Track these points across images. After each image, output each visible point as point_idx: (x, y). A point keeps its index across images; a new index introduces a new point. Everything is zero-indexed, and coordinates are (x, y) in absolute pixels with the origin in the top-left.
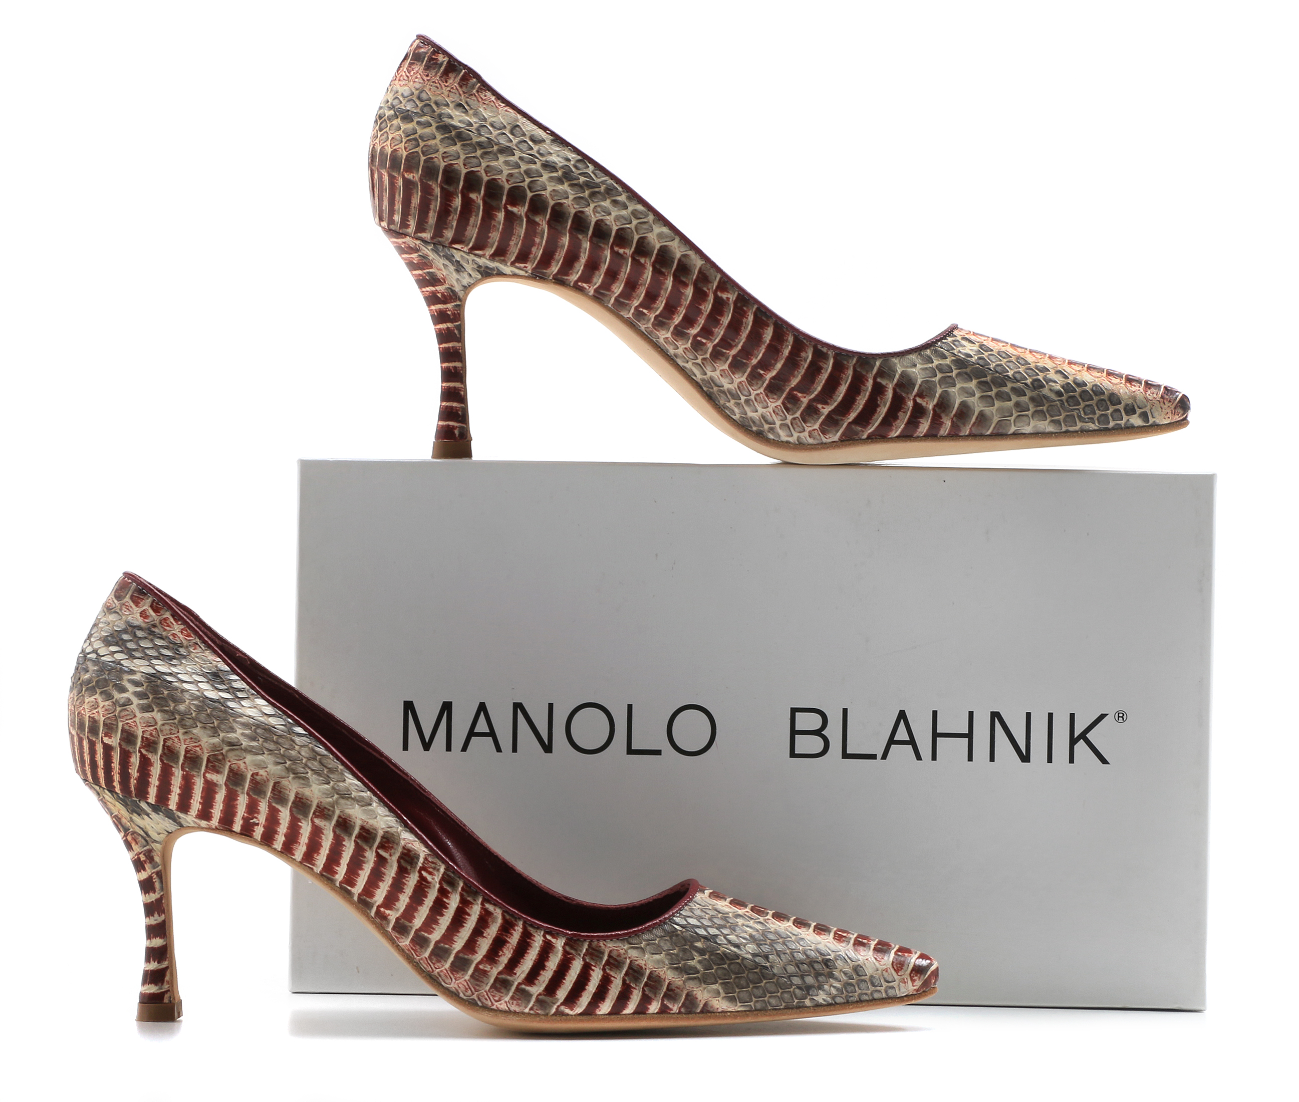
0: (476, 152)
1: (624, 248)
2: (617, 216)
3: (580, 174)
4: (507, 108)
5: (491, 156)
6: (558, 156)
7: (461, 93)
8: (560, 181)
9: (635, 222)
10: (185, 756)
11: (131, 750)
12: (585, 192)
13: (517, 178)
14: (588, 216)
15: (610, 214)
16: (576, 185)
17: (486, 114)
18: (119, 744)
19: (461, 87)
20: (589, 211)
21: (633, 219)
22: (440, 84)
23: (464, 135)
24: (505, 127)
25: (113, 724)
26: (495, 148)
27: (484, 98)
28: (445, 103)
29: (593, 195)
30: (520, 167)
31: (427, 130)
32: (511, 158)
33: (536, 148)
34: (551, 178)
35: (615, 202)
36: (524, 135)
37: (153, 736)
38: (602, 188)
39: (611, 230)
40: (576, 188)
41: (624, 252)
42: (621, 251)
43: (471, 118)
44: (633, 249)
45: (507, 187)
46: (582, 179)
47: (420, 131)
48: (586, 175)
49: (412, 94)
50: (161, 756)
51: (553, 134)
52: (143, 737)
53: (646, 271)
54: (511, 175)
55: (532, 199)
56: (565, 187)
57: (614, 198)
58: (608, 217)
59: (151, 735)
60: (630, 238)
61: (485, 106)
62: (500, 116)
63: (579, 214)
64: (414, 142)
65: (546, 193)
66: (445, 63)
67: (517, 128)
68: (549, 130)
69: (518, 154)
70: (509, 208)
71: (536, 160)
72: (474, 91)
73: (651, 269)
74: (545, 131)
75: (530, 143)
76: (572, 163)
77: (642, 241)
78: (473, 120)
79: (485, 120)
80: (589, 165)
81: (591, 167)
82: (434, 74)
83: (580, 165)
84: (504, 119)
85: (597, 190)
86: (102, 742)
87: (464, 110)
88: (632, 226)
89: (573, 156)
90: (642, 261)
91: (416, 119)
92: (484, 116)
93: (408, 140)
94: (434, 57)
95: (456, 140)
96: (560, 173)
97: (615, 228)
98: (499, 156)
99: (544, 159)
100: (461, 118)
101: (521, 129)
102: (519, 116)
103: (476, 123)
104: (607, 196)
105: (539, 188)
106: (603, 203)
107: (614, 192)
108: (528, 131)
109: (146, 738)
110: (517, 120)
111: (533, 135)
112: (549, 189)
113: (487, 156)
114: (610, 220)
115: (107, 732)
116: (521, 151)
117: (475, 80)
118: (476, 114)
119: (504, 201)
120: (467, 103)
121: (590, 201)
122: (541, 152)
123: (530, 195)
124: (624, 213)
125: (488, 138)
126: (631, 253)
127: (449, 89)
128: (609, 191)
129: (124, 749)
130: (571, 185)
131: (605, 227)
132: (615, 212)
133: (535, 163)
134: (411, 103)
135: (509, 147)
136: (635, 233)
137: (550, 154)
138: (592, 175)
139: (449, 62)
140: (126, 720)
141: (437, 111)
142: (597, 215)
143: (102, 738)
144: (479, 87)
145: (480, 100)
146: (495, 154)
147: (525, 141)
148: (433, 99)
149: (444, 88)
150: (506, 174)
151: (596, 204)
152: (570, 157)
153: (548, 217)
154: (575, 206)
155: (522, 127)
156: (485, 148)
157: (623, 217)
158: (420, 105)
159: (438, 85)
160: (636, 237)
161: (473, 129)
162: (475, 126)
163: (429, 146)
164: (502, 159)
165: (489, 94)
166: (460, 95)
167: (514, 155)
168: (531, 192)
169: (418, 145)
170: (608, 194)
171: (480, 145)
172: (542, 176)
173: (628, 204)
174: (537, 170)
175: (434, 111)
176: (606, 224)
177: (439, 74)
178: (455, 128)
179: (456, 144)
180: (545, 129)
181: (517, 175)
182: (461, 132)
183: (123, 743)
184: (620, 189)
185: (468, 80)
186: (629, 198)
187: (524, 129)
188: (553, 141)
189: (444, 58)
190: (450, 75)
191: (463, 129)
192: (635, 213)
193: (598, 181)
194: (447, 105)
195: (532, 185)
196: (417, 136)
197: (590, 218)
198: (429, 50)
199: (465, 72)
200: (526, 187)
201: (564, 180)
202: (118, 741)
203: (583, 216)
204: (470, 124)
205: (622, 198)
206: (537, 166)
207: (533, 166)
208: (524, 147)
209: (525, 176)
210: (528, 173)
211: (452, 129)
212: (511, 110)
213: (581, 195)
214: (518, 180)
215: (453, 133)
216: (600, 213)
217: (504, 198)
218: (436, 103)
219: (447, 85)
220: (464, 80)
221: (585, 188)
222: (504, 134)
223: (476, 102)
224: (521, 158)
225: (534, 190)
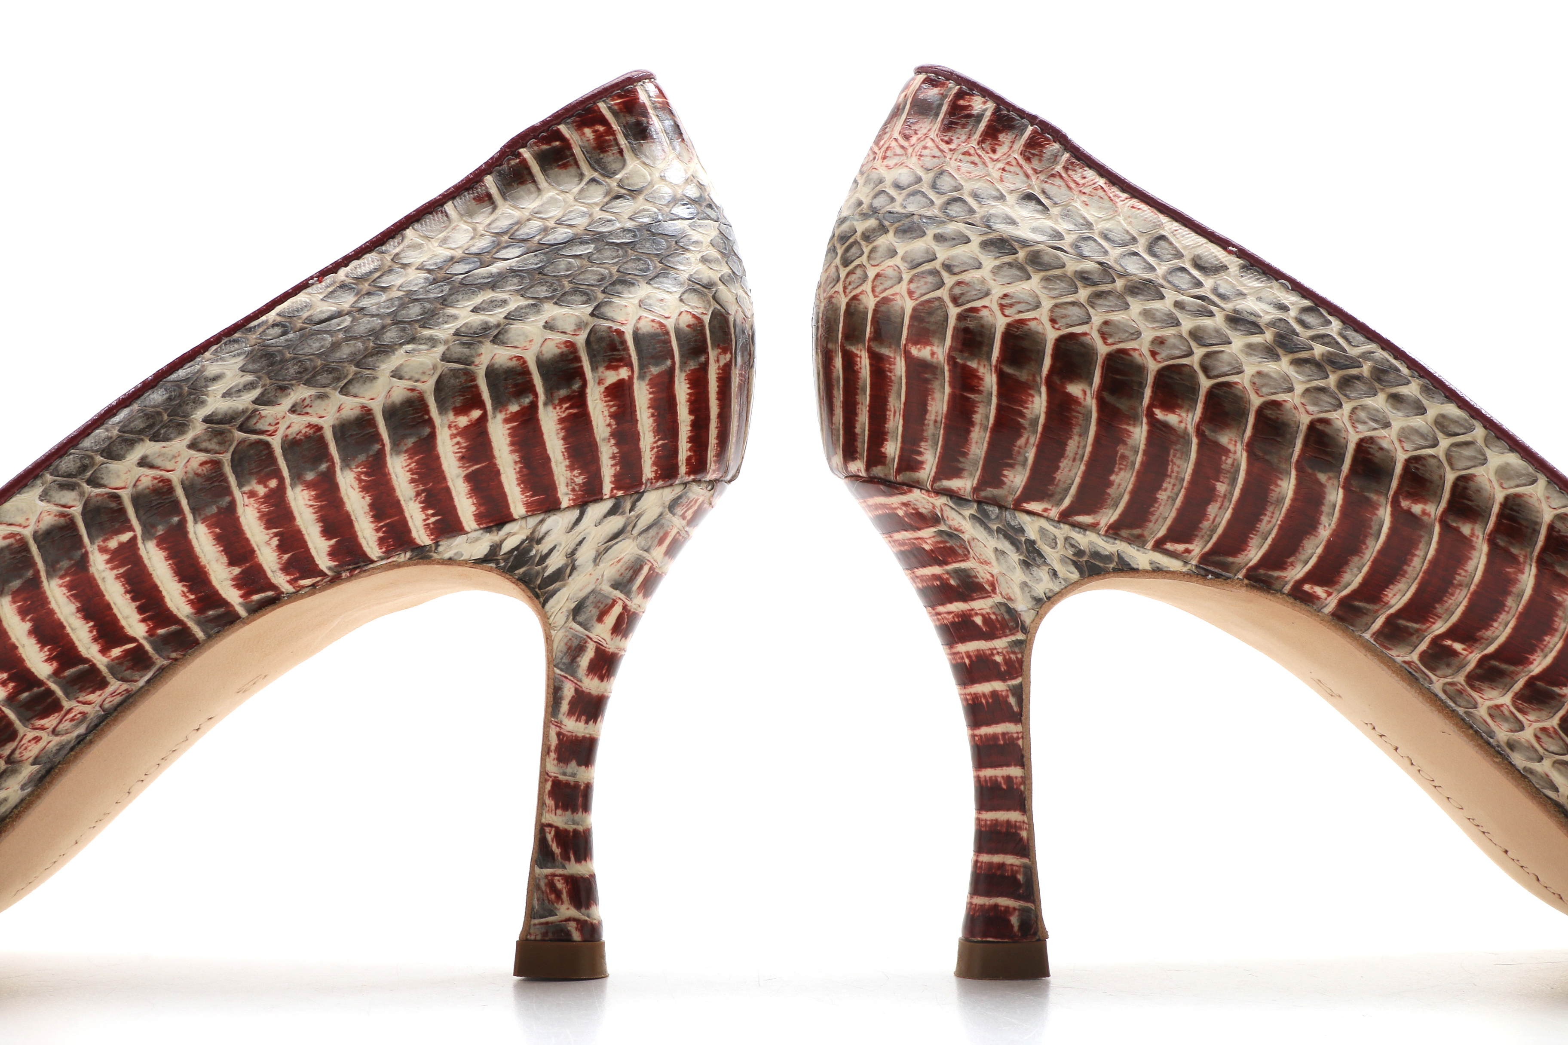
0: (1076, 292)
1: (1425, 503)
2: (1403, 429)
3: (1313, 338)
4: (1135, 202)
5: (1112, 301)
6: (1259, 299)
7: (1030, 172)
8: (1270, 353)
9: (1445, 443)
12: (1327, 377)
13: (1174, 347)
14: (1340, 431)
15: (1387, 425)
16: (1306, 361)
17: (1091, 214)
19: (1028, 160)
20: (1340, 418)
21: (1440, 436)
22: (979, 156)
23: (1046, 259)
24: (1134, 240)
26: (1120, 284)
27: (1081, 182)
28: (995, 193)
29: (1346, 383)
30: (1178, 324)
31: (961, 252)
32: (1156, 305)
33: (1208, 283)
34: (1250, 346)
35: (1396, 399)
36: (1179, 255)
38: (1366, 369)
39: (1393, 461)
40: (1308, 369)
41: (1424, 512)
42: (1417, 509)
43: (1056, 222)
44: (1443, 504)
45: (1153, 367)
46: (1319, 350)
47: (943, 253)
48: (1326, 340)
49: (919, 180)
51: (1242, 253)
53: (1475, 554)
54: (1160, 341)
55: (1211, 394)
56: (1283, 366)
57: (1394, 390)
58: (1383, 432)
60: (1436, 477)
61: (1084, 198)
62: (1121, 219)
63: (1320, 427)
64: (930, 279)
65: (1244, 381)
66: (988, 114)
67: (1162, 243)
68: (1234, 246)
69: (1171, 296)
70: (1160, 414)
71: (1213, 308)
72: (1059, 168)
73: (1485, 548)
74: (1225, 249)
75: (1196, 273)
76: (1293, 313)
77: (1463, 486)
78: (1063, 226)
79: (1089, 225)
80: (1330, 318)
81: (1336, 324)
82: (964, 137)
83: (1309, 319)
84: (1130, 223)
85: (1354, 372)
87: (1040, 207)
88: (1440, 451)
89: (1292, 300)
90: (1466, 530)
91: (931, 231)
92: (1084, 218)
93: (914, 276)
94: (961, 102)
95: (1029, 269)
96: (1268, 336)
97: (1401, 457)
98: (1129, 299)
99: (1229, 306)
100: (1035, 224)
101: (1171, 243)
102: (1164, 219)
103: (1069, 231)
104: (1377, 385)
105: (1226, 369)
106: (1369, 402)
107: (1392, 376)
108: (1186, 247)
110: (1160, 226)
111: (1199, 257)
112: (1249, 370)
113: (1100, 302)
114: (1388, 438)
116: (1178, 289)
117: (1056, 146)
118: (1067, 214)
119: (1146, 401)
120: (1044, 192)
121: (1341, 396)
122: (1221, 291)
123: (1205, 384)
124: (1417, 422)
125: (1101, 264)
126: (1439, 512)
127: (1001, 165)
128: (1381, 374)
130: (1298, 363)
131: (1379, 454)
132: (1399, 420)
133: (1211, 314)
134: (919, 197)
135: (1150, 281)
136: (1448, 468)
137: (1241, 294)
138: (1340, 340)
139: (997, 111)
141: (980, 212)
142: (1360, 427)
144: (1068, 160)
145: (1073, 185)
146: (1121, 296)
147: (1183, 269)
148: (968, 187)
149: (990, 164)
150: (1150, 338)
151: (1354, 404)
152: (1287, 303)
153: (1248, 432)
154: (1310, 408)
155: (1172, 239)
156: (1095, 284)
157: (1416, 431)
158: (939, 201)
159: (976, 159)
160: (1450, 477)
161: (1065, 244)
162: (1069, 239)
163: (967, 284)
164: (1136, 306)
165: (1090, 174)
166: (1027, 176)
167: (1162, 297)
168: (1208, 377)
169: (942, 284)
170: (1379, 380)
171: (1084, 277)
172: (1230, 343)
173: (1425, 402)
174: (1217, 331)
175: (972, 211)
176: (1381, 449)
177: (977, 136)
178: (1024, 243)
179: (1029, 278)
180: (1223, 243)
181: (1172, 340)
182: (1038, 252)
184: (1405, 370)
185: (1043, 146)
186: (1425, 389)
187: (1177, 245)
188: (1243, 267)
189: (984, 103)
190: (1002, 137)
191: (1041, 247)
192: (1442, 423)
193: (1353, 352)
194: (1001, 198)
195: (1208, 362)
196: (937, 265)
197: (1343, 435)
198: (951, 89)
199: (1035, 132)
200: (1197, 367)
201: (1280, 351)
203: (1328, 430)
204: (1059, 236)
205: (1413, 389)
206: (1218, 321)
207: (1207, 322)
208: (1182, 281)
209: (1193, 344)
210: (1196, 335)
211: (1016, 245)
212: (1143, 206)
213: (1321, 383)
214: (1177, 353)
215: (1021, 255)
216: (1365, 423)
217: (1148, 393)
218: (975, 196)
219: (995, 157)
220: (1033, 147)
221: (1328, 368)
222: (1135, 254)
223: (1064, 190)
224: (1178, 305)
225: (1215, 373)
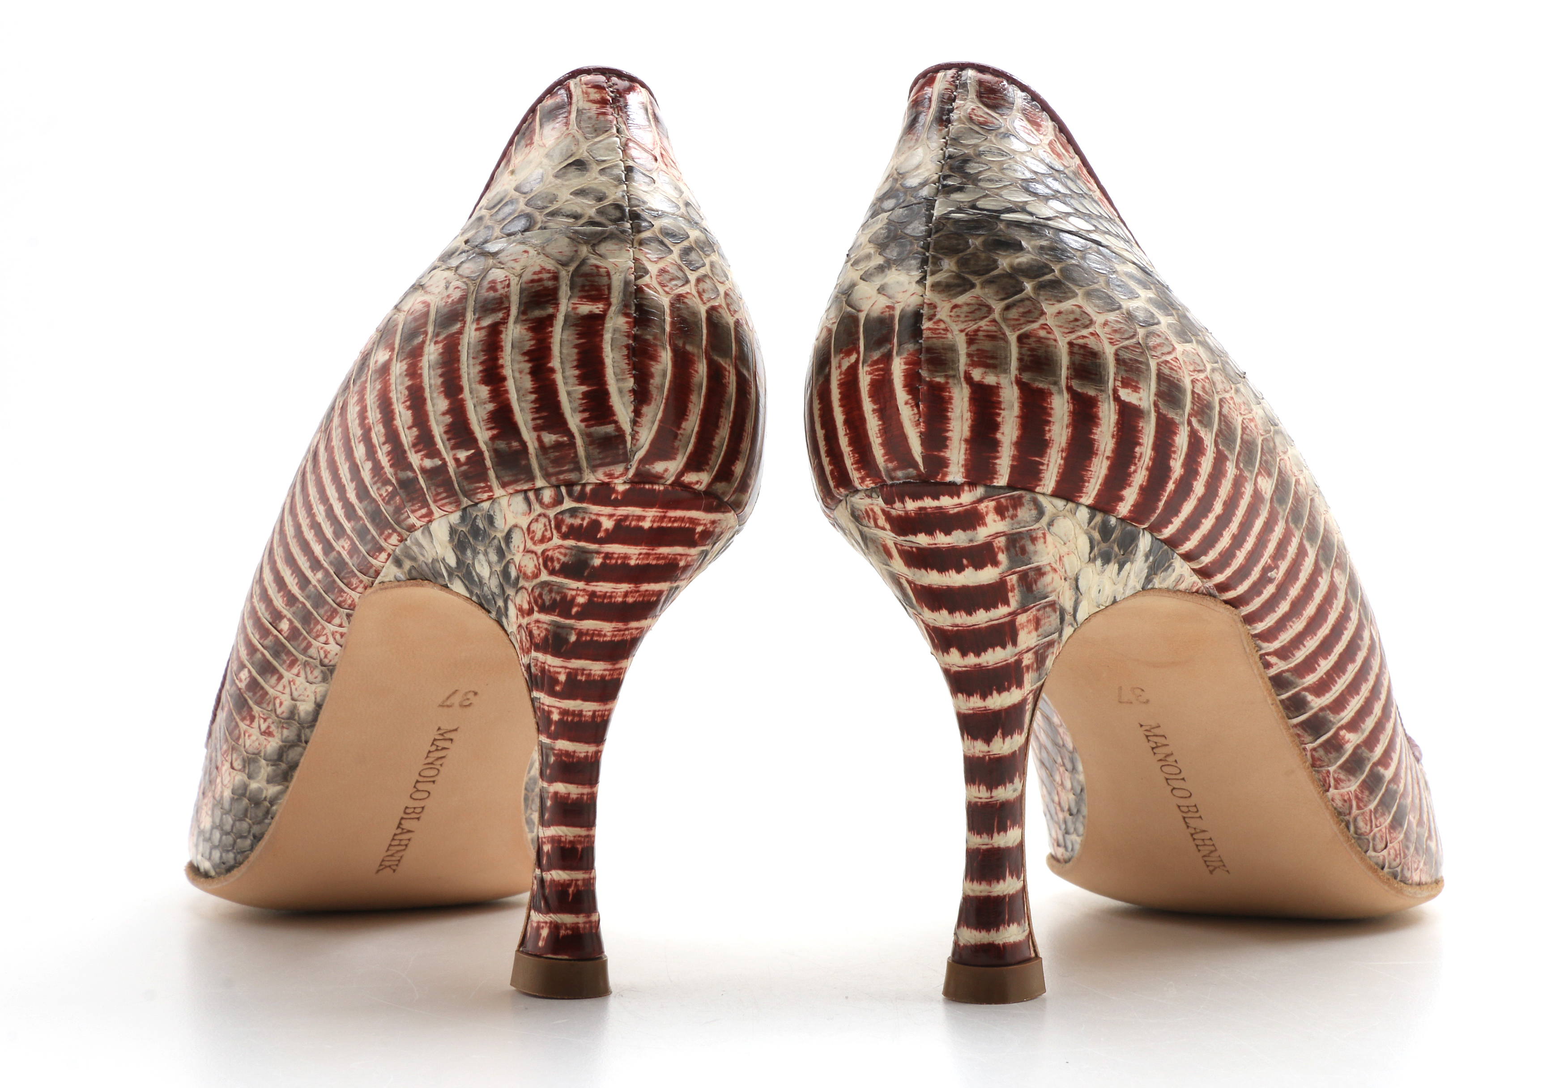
10: (1242, 438)
11: (1177, 419)
18: (1156, 405)
25: (1141, 363)
37: (1206, 393)
50: (1217, 435)
52: (1193, 392)
59: (1203, 388)
86: (1117, 398)
109: (1198, 394)
115: (1127, 378)
129: (1165, 416)
140: (1163, 354)
143: (1115, 391)
183: (1161, 403)
202: (1152, 398)
